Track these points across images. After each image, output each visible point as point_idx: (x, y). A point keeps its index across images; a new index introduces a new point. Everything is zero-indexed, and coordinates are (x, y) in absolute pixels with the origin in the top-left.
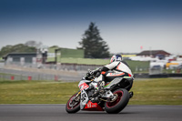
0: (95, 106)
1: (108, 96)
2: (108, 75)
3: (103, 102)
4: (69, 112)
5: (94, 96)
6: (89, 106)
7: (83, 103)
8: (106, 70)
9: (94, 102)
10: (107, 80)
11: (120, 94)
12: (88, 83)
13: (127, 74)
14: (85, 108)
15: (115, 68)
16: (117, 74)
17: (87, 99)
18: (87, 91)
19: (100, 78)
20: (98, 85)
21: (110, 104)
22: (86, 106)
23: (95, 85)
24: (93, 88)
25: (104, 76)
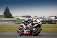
0: (29, 33)
1: (33, 30)
2: (33, 23)
4: (20, 35)
6: (27, 33)
7: (25, 32)
11: (38, 29)
14: (26, 34)
18: (26, 28)
21: (34, 33)
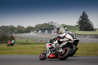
0: (53, 56)
1: (60, 51)
2: (61, 40)
3: (58, 54)
4: (41, 59)
5: (53, 51)
6: (51, 56)
7: (48, 55)
8: (60, 37)
9: (53, 54)
10: (60, 43)
11: (66, 50)
12: (50, 45)
13: (70, 40)
15: (64, 37)
16: (65, 39)
17: (50, 53)
18: (50, 49)
19: (57, 42)
20: (55, 46)
21: (61, 55)
22: (49, 56)
23: (54, 45)
24: (53, 47)
25: (59, 41)
